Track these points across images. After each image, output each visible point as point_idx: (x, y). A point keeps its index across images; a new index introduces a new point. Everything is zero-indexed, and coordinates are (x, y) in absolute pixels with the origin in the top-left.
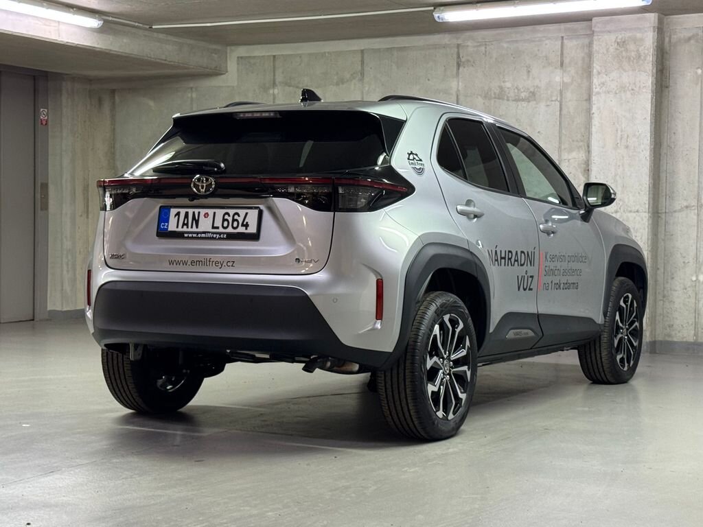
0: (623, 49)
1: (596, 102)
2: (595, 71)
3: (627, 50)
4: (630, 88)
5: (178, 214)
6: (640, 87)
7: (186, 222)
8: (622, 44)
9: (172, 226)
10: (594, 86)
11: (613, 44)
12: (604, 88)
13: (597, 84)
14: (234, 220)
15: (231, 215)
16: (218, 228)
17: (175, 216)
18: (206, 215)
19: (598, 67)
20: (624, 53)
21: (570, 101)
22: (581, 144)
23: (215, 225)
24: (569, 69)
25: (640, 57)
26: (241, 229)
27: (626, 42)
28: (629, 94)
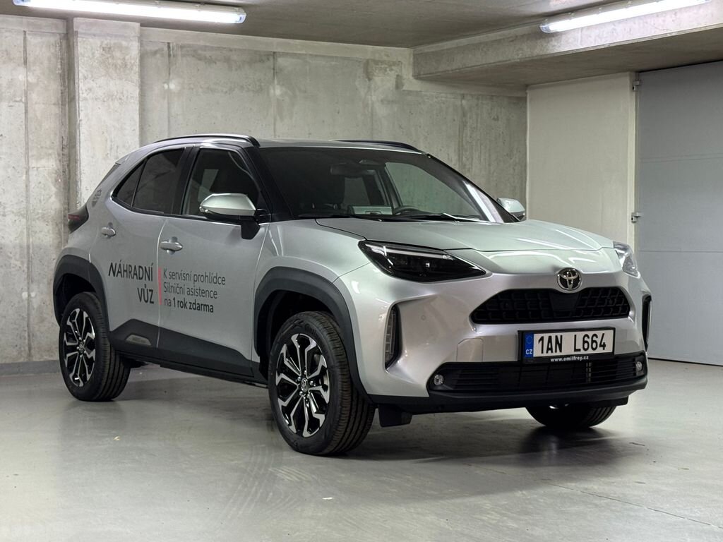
0: (109, 55)
1: (83, 108)
2: (80, 75)
3: (113, 57)
4: (118, 97)
6: (127, 97)
8: (108, 49)
10: (80, 92)
11: (98, 49)
12: (91, 94)
13: (84, 88)
19: (83, 71)
20: (110, 61)
21: (36, 103)
22: (50, 151)
24: (33, 68)
25: (126, 65)
27: (112, 49)
28: (117, 103)
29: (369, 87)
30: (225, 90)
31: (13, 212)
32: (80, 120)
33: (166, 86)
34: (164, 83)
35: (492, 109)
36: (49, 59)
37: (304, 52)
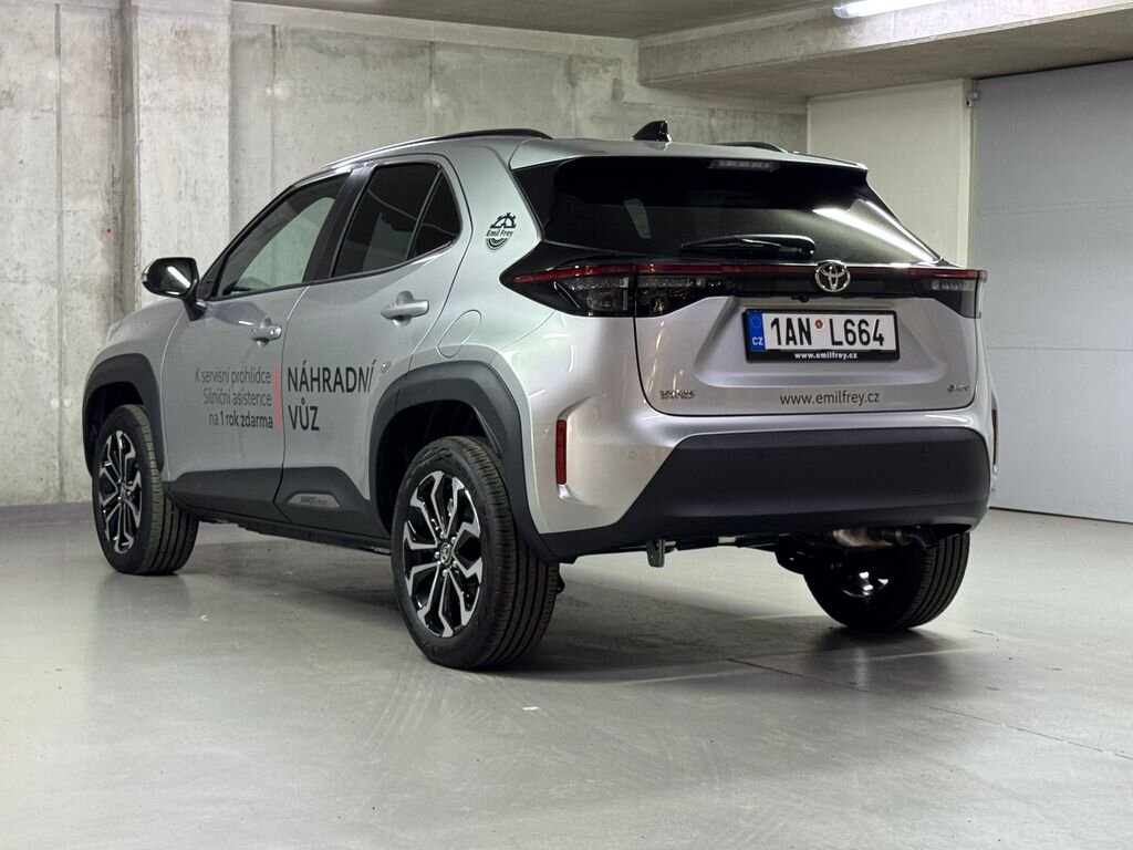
0: (184, 43)
1: (145, 123)
2: (141, 72)
3: (189, 45)
4: (197, 106)
5: (776, 322)
6: (211, 107)
7: (791, 335)
8: (183, 34)
9: (770, 341)
10: (141, 97)
11: (169, 33)
12: (156, 102)
13: (145, 93)
14: (861, 332)
15: (857, 324)
16: (841, 343)
17: (772, 325)
18: (819, 324)
19: (146, 67)
20: (186, 51)
21: (73, 114)
22: (95, 187)
23: (836, 340)
24: (69, 61)
25: (210, 59)
26: (874, 345)
27: (189, 34)
28: (195, 116)
29: (573, 97)
30: (357, 98)
31: (38, 278)
32: (141, 141)
33: (269, 91)
34: (267, 86)
35: (755, 132)
36: (94, 49)
37: (474, 42)
